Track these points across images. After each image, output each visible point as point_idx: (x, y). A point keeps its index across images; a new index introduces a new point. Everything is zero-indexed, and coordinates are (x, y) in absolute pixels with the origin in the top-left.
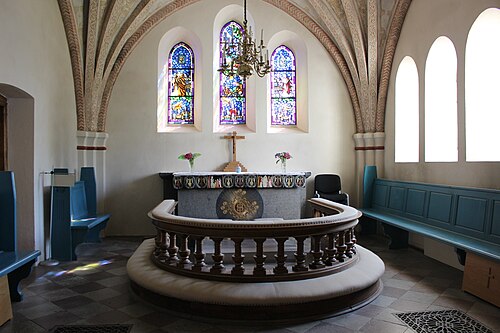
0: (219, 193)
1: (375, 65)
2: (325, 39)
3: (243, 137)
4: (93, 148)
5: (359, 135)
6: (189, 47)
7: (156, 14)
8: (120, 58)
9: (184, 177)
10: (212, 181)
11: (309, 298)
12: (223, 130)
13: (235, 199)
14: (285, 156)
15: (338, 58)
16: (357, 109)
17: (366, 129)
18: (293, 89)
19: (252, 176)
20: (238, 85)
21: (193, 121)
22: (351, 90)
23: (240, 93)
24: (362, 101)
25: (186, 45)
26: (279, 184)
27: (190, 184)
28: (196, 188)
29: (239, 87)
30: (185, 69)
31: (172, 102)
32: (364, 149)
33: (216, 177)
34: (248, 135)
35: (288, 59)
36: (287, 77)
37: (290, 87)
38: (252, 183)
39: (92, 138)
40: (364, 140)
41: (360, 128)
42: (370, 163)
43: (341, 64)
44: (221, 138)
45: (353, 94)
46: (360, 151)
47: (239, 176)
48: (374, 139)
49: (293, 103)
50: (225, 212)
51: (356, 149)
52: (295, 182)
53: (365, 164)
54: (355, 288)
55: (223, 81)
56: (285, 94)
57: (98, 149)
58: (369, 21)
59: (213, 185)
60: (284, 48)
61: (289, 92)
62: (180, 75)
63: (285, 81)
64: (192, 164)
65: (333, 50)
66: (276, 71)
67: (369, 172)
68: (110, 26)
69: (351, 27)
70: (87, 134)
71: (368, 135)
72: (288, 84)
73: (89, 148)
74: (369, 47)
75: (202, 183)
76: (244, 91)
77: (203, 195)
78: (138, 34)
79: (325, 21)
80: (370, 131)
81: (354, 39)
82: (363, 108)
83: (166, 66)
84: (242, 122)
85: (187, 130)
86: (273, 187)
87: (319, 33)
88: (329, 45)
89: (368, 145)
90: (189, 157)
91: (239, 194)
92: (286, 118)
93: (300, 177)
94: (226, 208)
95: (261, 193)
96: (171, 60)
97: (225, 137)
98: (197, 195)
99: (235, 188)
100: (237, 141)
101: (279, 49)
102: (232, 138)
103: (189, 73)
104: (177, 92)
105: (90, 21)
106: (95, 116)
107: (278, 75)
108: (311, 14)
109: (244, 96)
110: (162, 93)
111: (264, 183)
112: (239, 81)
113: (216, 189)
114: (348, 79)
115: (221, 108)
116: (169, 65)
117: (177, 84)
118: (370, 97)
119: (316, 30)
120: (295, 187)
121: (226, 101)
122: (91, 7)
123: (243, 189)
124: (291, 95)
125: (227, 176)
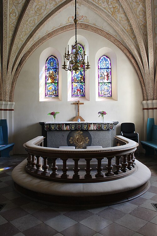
0: (68, 132)
1: (153, 64)
2: (126, 51)
3: (83, 104)
4: (6, 110)
5: (145, 102)
6: (56, 58)
7: (38, 41)
8: (20, 64)
9: (50, 124)
10: (64, 126)
11: (101, 193)
12: (72, 100)
13: (77, 135)
14: (103, 113)
15: (133, 61)
16: (144, 88)
17: (149, 98)
18: (110, 78)
19: (85, 124)
20: (81, 76)
21: (58, 95)
22: (140, 77)
23: (82, 80)
24: (146, 83)
25: (54, 57)
26: (100, 128)
27: (53, 128)
28: (56, 130)
29: (81, 78)
30: (54, 69)
31: (47, 86)
32: (148, 109)
33: (66, 124)
34: (86, 102)
35: (107, 62)
36: (107, 72)
37: (108, 77)
38: (85, 128)
39: (6, 105)
40: (147, 104)
41: (146, 98)
42: (151, 117)
43: (135, 64)
44: (72, 104)
45: (141, 80)
46: (145, 111)
47: (79, 124)
48: (153, 104)
49: (110, 85)
50: (72, 142)
51: (144, 109)
52: (109, 127)
53: (148, 117)
54: (129, 188)
55: (73, 75)
56: (106, 81)
57: (10, 110)
58: (149, 40)
59: (65, 128)
60: (105, 57)
61: (107, 80)
62: (51, 72)
63: (106, 74)
64: (55, 117)
65: (130, 57)
66: (101, 69)
67: (150, 121)
68: (14, 48)
69: (139, 44)
70: (4, 102)
71: (150, 102)
72: (107, 75)
73: (5, 110)
74: (149, 54)
75: (59, 127)
76: (84, 79)
77: (60, 134)
78: (29, 52)
79: (125, 41)
80: (151, 99)
81: (141, 50)
82: (147, 87)
83: (44, 68)
84: (83, 96)
85: (55, 100)
86: (97, 130)
87: (123, 48)
88: (128, 54)
89: (150, 107)
90: (53, 114)
91: (79, 133)
92: (106, 93)
93: (111, 124)
94: (72, 140)
95: (91, 133)
96: (47, 65)
97: (74, 104)
98: (57, 134)
99: (76, 130)
100: (80, 106)
101: (102, 57)
102: (77, 104)
103: (56, 71)
104: (50, 81)
105: (4, 46)
106: (8, 94)
107: (102, 71)
108: (118, 38)
109: (84, 82)
110: (42, 81)
111: (92, 127)
112: (81, 74)
113: (67, 130)
114: (139, 72)
115: (72, 88)
116: (46, 67)
117: (50, 76)
118: (150, 81)
119: (121, 46)
120: (108, 130)
121: (75, 84)
122: (4, 39)
123: (81, 130)
124: (109, 81)
125: (72, 124)
